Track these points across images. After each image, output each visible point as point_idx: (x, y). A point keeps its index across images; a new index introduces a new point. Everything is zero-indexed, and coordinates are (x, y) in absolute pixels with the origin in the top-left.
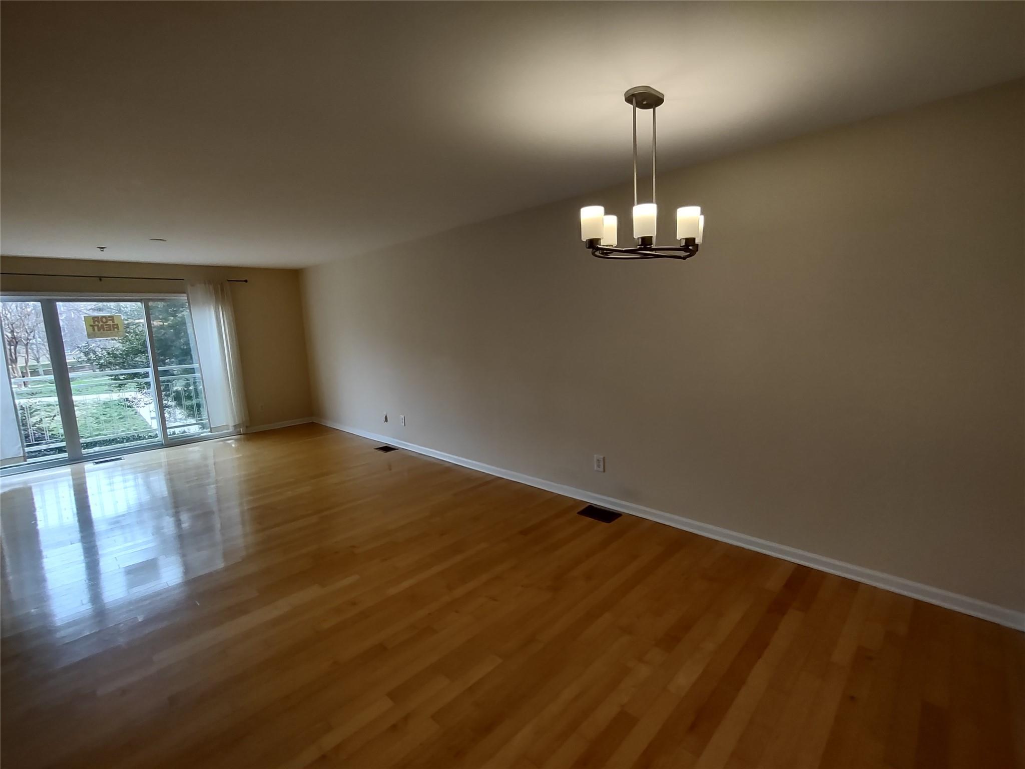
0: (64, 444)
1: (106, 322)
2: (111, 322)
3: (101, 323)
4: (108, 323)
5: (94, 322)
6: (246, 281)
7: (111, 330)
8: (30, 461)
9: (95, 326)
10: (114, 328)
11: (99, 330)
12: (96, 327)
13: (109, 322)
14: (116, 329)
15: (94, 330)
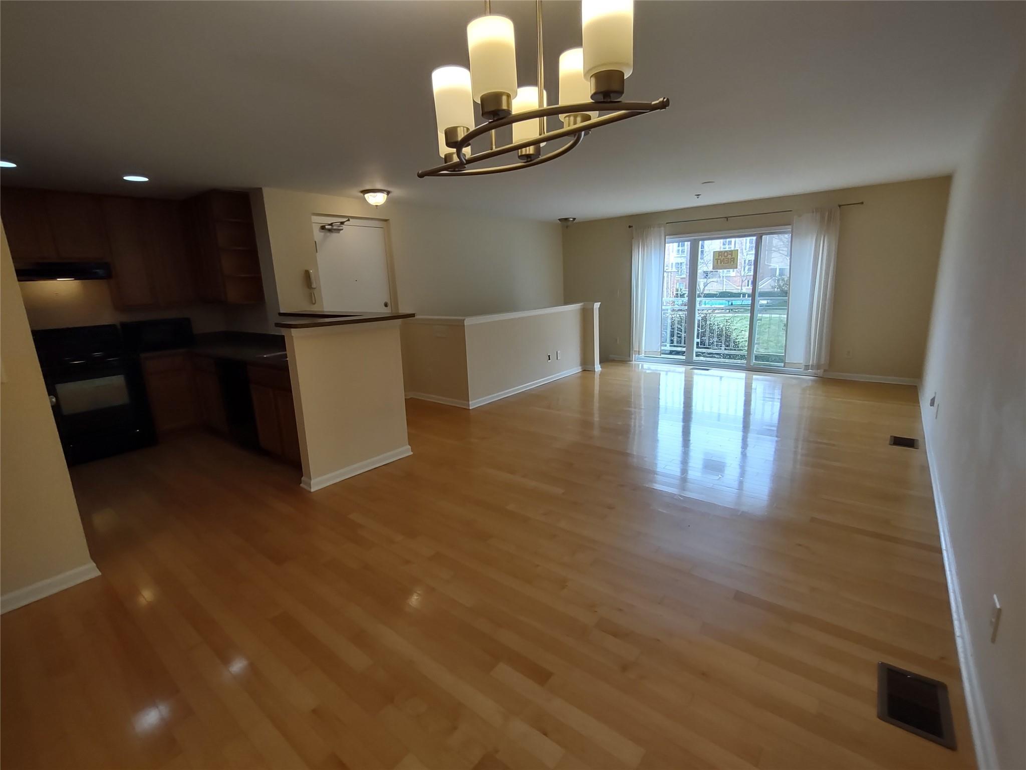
0: (684, 349)
1: (727, 256)
2: (730, 256)
3: (723, 257)
4: (728, 257)
5: (719, 257)
6: (862, 203)
7: (728, 263)
8: (663, 356)
9: (719, 259)
10: (731, 261)
11: (721, 263)
12: (719, 261)
13: (729, 255)
14: (732, 262)
15: (717, 262)
